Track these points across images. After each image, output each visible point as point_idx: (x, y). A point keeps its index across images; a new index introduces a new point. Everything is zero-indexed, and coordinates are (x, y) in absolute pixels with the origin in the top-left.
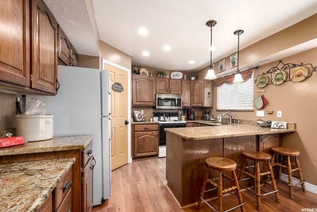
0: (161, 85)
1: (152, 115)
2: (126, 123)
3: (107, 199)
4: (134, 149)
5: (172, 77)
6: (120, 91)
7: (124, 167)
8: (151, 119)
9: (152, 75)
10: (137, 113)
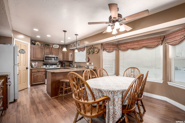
0: (47, 51)
1: (42, 65)
2: (27, 68)
3: (16, 99)
4: (31, 81)
5: (54, 47)
6: (24, 53)
7: (26, 89)
8: (42, 67)
9: (42, 46)
10: (33, 64)
